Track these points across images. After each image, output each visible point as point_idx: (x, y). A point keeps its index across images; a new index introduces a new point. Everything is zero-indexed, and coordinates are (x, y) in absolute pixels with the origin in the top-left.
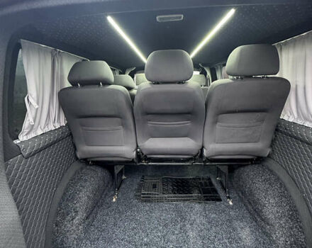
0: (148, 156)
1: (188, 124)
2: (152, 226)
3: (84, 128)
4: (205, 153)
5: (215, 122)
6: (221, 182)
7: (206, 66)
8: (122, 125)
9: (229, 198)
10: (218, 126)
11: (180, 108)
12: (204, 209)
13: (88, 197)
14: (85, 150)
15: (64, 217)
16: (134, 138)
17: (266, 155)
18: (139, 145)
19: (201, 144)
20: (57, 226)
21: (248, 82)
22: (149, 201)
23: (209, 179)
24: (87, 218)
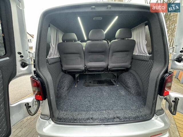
0: (89, 69)
1: (103, 56)
2: (91, 92)
3: (66, 58)
4: (109, 67)
5: (112, 55)
6: (114, 81)
7: (108, 40)
8: (80, 57)
9: (117, 84)
10: (113, 57)
11: (101, 50)
12: (109, 87)
13: (68, 83)
14: (66, 67)
15: (60, 88)
16: (84, 62)
17: (129, 67)
18: (86, 64)
19: (107, 64)
20: (58, 91)
21: (123, 41)
22: (89, 86)
23: (110, 80)
24: (68, 90)
